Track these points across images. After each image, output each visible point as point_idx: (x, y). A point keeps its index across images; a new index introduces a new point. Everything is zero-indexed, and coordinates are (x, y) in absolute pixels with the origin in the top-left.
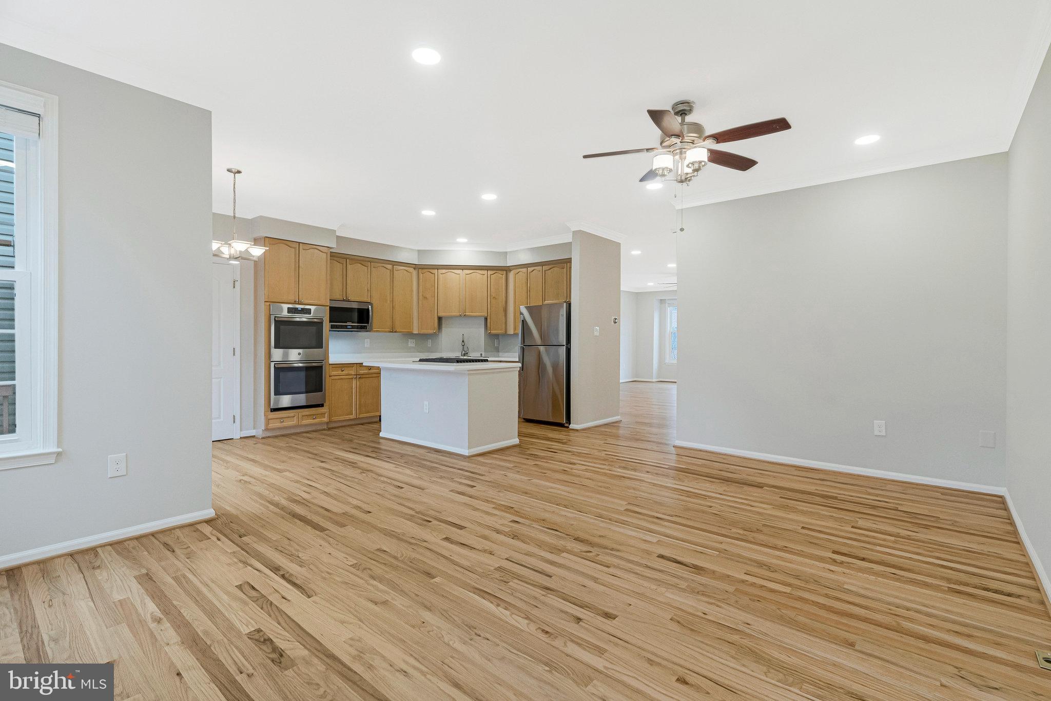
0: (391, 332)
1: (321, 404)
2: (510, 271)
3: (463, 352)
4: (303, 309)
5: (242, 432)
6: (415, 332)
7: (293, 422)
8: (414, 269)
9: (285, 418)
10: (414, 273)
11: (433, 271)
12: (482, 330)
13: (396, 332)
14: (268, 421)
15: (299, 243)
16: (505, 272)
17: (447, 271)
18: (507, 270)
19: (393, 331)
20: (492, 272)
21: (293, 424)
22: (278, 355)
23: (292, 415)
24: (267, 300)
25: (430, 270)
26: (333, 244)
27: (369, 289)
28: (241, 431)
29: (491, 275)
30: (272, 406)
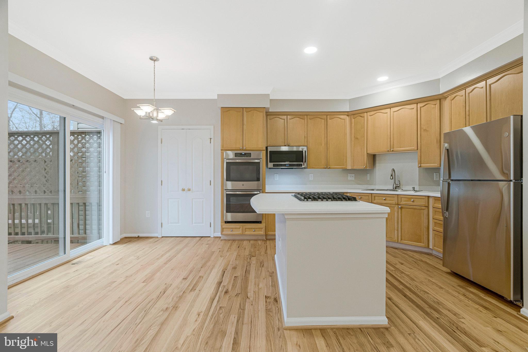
0: (326, 168)
1: (260, 221)
2: (446, 98)
3: (394, 186)
4: (245, 154)
5: (215, 234)
6: (349, 167)
7: (239, 232)
8: (348, 116)
9: (234, 228)
10: (347, 119)
11: (362, 115)
12: (416, 165)
13: (329, 168)
14: (222, 230)
15: (243, 108)
16: (438, 101)
17: (375, 112)
18: (440, 98)
19: (327, 167)
20: (422, 105)
21: (239, 233)
22: (229, 185)
23: (238, 227)
24: (222, 149)
25: (360, 115)
26: (267, 105)
27: (306, 136)
28: (214, 232)
29: (421, 107)
30: (225, 220)
